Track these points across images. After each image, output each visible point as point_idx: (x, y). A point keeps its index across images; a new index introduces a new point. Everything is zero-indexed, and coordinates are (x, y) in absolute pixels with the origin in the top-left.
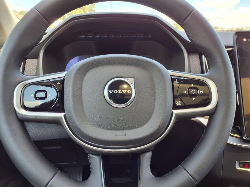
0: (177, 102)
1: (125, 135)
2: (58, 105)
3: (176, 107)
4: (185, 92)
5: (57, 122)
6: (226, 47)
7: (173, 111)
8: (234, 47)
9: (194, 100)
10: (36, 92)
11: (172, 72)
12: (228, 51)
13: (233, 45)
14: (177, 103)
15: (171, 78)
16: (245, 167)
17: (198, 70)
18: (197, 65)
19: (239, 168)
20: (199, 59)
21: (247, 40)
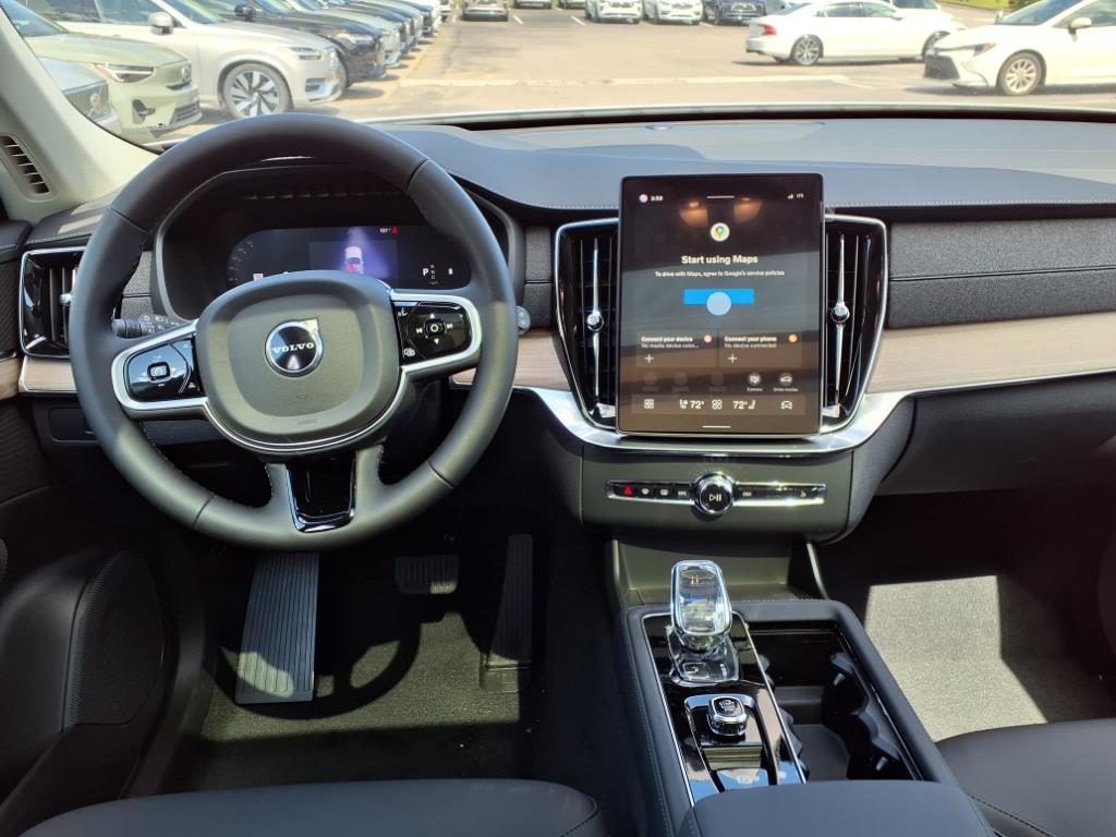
0: (406, 351)
1: (314, 421)
2: (192, 386)
3: (405, 360)
4: (420, 330)
5: (197, 415)
7: (402, 367)
9: (437, 343)
10: (150, 367)
14: (406, 353)
15: (392, 305)
16: (626, 492)
17: (544, 274)
18: (541, 258)
19: (612, 496)
20: (549, 245)
21: (649, 198)
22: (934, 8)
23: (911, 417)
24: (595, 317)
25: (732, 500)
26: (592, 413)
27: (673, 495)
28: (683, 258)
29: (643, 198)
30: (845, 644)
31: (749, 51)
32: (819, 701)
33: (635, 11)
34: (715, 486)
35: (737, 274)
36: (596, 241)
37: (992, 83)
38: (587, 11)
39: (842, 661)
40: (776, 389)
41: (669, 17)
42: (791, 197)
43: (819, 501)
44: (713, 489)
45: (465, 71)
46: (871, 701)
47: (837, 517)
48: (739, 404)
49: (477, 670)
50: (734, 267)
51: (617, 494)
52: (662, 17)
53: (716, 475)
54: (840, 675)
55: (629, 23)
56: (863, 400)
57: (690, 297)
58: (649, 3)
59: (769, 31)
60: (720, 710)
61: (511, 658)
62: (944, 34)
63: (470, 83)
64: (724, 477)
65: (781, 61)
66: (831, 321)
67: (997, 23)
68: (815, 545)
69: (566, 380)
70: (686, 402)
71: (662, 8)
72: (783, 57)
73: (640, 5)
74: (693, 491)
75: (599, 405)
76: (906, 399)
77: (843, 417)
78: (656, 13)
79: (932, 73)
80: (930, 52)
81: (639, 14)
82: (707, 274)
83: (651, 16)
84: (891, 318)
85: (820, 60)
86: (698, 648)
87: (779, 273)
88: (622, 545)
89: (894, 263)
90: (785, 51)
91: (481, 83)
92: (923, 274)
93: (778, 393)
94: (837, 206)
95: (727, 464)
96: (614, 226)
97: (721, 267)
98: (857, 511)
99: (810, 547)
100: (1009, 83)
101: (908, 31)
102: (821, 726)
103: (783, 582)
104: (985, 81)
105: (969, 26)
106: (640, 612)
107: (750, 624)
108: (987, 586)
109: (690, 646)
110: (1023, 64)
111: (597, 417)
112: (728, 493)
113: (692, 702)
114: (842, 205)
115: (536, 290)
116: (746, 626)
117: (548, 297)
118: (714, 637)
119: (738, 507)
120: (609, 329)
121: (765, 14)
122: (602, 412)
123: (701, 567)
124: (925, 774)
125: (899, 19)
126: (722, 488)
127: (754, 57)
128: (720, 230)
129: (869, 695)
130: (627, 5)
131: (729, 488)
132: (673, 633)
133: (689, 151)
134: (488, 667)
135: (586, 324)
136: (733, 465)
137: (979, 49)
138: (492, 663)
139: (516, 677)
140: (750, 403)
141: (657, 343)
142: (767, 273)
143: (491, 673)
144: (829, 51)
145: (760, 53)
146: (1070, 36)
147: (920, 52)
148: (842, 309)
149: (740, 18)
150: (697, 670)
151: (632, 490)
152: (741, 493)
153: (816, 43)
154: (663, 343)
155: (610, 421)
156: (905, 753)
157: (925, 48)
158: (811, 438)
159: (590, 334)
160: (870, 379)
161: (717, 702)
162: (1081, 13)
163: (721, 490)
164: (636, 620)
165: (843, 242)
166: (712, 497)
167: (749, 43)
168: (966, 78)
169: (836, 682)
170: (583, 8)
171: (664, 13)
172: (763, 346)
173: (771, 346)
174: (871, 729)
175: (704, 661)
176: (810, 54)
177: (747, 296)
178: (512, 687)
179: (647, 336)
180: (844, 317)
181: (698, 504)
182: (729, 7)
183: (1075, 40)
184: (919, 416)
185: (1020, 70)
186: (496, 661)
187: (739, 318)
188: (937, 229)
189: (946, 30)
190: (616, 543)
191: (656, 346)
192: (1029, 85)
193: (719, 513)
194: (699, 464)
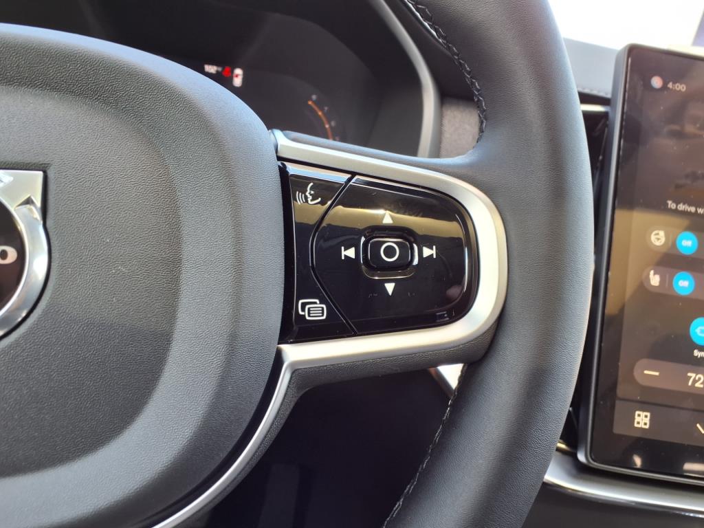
0: (304, 305)
3: (297, 331)
4: (351, 253)
6: (585, 98)
7: (284, 347)
8: (612, 102)
9: (390, 293)
11: (294, 140)
12: (588, 116)
13: (609, 96)
14: (303, 310)
15: (283, 172)
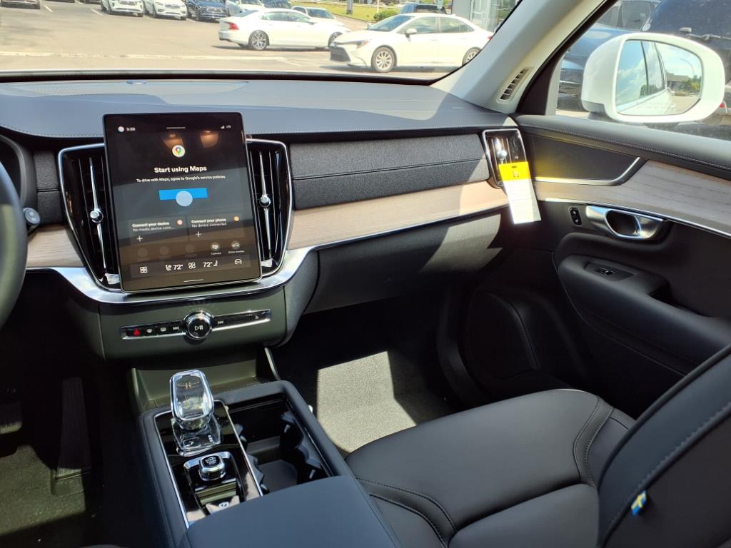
16: (135, 334)
17: (51, 183)
18: (49, 174)
19: (126, 338)
20: (53, 163)
21: (125, 129)
22: (333, 18)
23: (317, 261)
24: (95, 213)
25: (211, 328)
26: (101, 280)
27: (170, 331)
28: (156, 169)
29: (121, 129)
30: (289, 406)
31: (221, 39)
32: (278, 445)
33: (138, 7)
34: (198, 320)
35: (193, 178)
36: (90, 159)
37: (369, 64)
38: (102, 6)
39: (288, 417)
40: (229, 252)
41: (164, 13)
42: (223, 127)
43: (267, 320)
44: (198, 322)
45: (8, 44)
46: (305, 436)
47: (280, 329)
48: (207, 264)
49: (48, 484)
50: (191, 173)
51: (129, 335)
52: (158, 13)
53: (199, 313)
54: (288, 426)
55: (135, 16)
56: (286, 255)
57: (164, 195)
58: (149, 3)
59: (233, 27)
60: (206, 465)
61: (75, 468)
62: (339, 34)
63: (13, 54)
64: (203, 313)
65: (242, 47)
66: (260, 207)
67: (368, 29)
68: (269, 348)
69: (80, 259)
70: (170, 266)
71: (158, 7)
72: (245, 44)
73: (142, 4)
74: (183, 326)
75: (106, 275)
76: (311, 252)
77: (274, 266)
78: (154, 10)
79: (334, 57)
80: (332, 45)
81: (142, 10)
82: (174, 179)
83: (151, 12)
84: (297, 203)
85: (268, 47)
86: (193, 428)
87: (222, 177)
88: (139, 371)
89: (293, 169)
90: (245, 40)
91: (24, 54)
92: (311, 175)
93: (231, 254)
94: (254, 133)
95: (204, 305)
96: (102, 148)
97: (182, 174)
98: (292, 323)
99: (267, 350)
100: (378, 65)
101: (318, 32)
102: (281, 461)
103: (254, 376)
104: (365, 63)
105: (353, 30)
106: (152, 414)
107: (229, 406)
108: (382, 358)
109: (188, 429)
110: (384, 54)
111: (105, 283)
112: (207, 324)
113: (188, 465)
114: (257, 133)
115: (47, 197)
116: (227, 408)
117: (58, 201)
118: (203, 418)
119: (215, 332)
120: (108, 220)
121: (229, 16)
122: (108, 280)
123: (192, 375)
124: (335, 473)
125: (313, 24)
126: (203, 321)
127: (225, 43)
128: (178, 150)
129: (303, 433)
130: (132, 4)
131: (208, 320)
132: (176, 423)
133: (154, 98)
134: (57, 479)
135: (91, 219)
136: (208, 305)
137: (359, 44)
138: (60, 475)
139: (81, 480)
140: (214, 263)
141: (144, 227)
142: (214, 177)
143: (60, 483)
144: (274, 41)
145: (228, 40)
146: (407, 39)
147: (327, 44)
148: (266, 199)
149: (213, 17)
150: (192, 443)
151: (139, 331)
152: (217, 322)
153: (264, 37)
154: (148, 227)
155: (117, 286)
156: (324, 463)
157: (330, 42)
158: (258, 281)
159: (95, 225)
160: (288, 240)
161: (204, 460)
162: (411, 26)
163: (203, 322)
164: (149, 420)
165: (261, 156)
166: (196, 328)
167: (221, 34)
168: (354, 61)
169: (285, 431)
170: (99, 4)
171: (160, 11)
172: (218, 225)
173: (223, 224)
174: (305, 454)
175: (197, 436)
176: (261, 43)
177: (203, 193)
178: (78, 489)
179: (136, 224)
180: (268, 203)
181: (188, 334)
182: (205, 9)
183: (410, 40)
184: (321, 261)
185: (382, 57)
186: (63, 472)
187: (199, 207)
188: (316, 147)
189: (340, 31)
190: (134, 370)
191: (143, 230)
192: (389, 66)
193: (203, 337)
194: (186, 307)
